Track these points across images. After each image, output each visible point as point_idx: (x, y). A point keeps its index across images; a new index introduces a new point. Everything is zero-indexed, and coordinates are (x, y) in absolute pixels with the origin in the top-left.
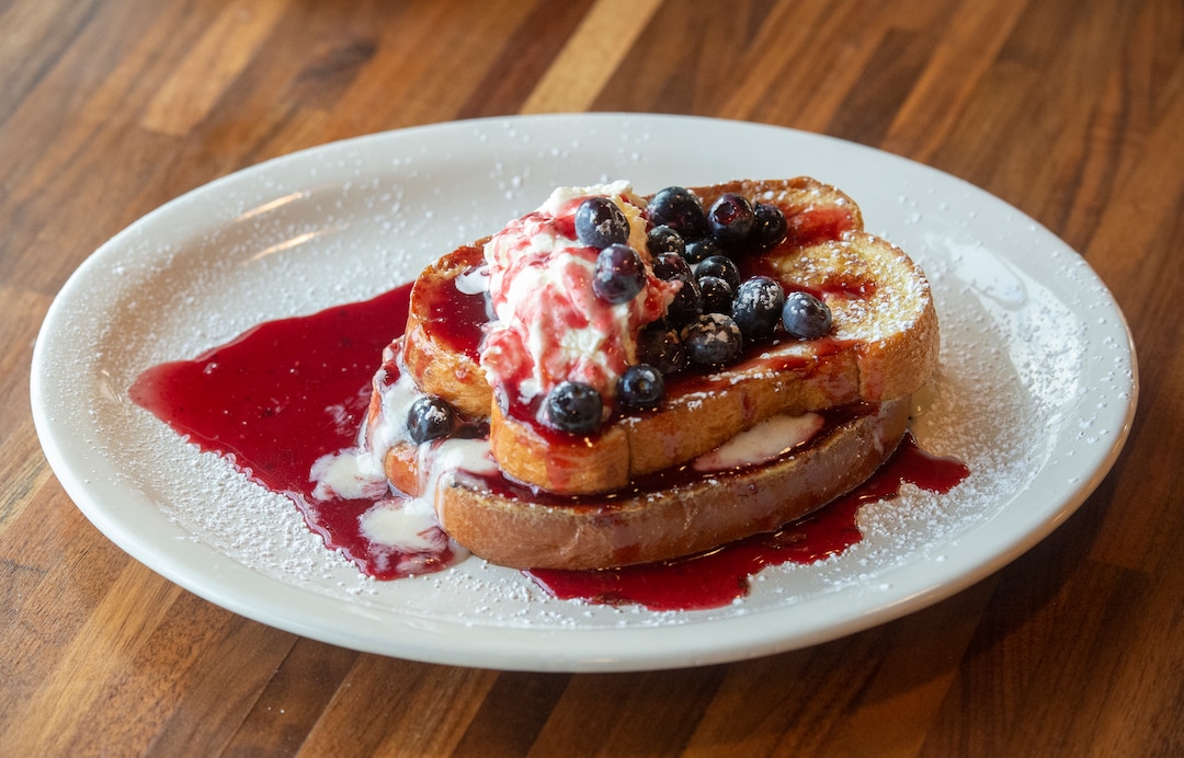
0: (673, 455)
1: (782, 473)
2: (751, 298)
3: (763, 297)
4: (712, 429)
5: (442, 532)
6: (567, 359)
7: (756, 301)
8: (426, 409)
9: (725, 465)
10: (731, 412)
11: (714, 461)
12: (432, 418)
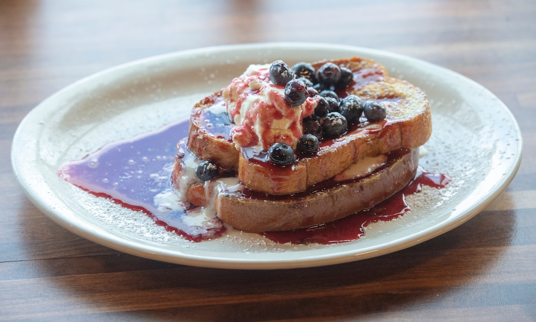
0: (325, 175)
1: (374, 180)
2: (350, 104)
3: (355, 103)
4: (341, 163)
5: (219, 220)
6: (275, 134)
7: (352, 105)
8: (207, 165)
9: (349, 178)
10: (349, 154)
11: (343, 177)
12: (210, 168)
